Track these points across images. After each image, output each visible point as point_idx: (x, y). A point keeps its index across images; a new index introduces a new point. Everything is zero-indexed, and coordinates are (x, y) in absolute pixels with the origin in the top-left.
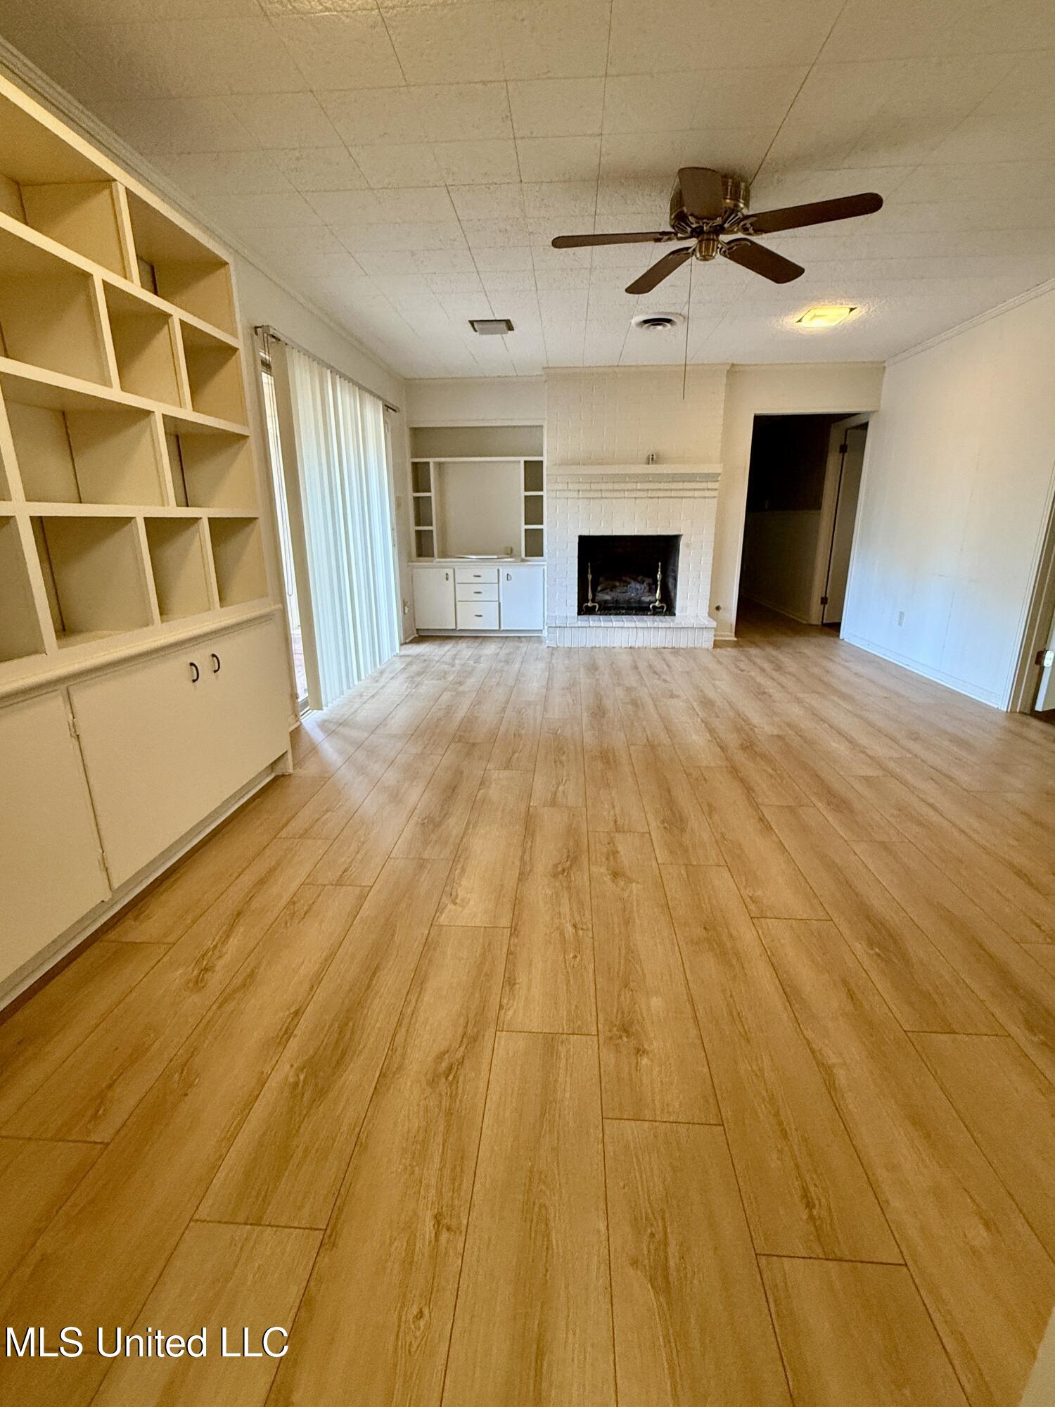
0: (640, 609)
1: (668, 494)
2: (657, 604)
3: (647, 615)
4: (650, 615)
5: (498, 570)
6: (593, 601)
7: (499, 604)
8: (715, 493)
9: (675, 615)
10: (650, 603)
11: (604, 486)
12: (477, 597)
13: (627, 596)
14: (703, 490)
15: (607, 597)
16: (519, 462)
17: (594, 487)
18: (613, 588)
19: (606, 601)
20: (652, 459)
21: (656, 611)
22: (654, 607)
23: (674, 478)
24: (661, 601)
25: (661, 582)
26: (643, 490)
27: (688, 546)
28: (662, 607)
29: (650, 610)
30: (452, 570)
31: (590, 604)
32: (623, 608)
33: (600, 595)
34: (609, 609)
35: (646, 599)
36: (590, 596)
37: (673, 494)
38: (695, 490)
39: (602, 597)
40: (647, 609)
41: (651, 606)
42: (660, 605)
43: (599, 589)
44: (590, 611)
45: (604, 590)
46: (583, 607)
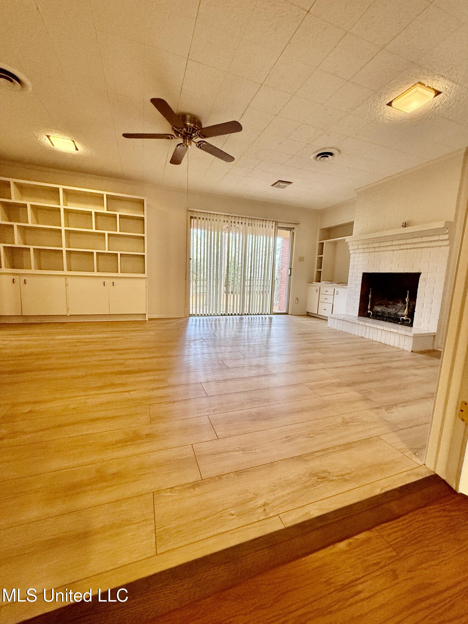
0: (395, 319)
1: (412, 246)
2: (404, 318)
3: (398, 324)
4: (400, 324)
5: (334, 289)
6: (371, 310)
7: (332, 305)
8: (447, 242)
10: (401, 316)
11: (375, 245)
12: (326, 301)
13: (390, 310)
15: (380, 310)
17: (370, 246)
19: (377, 312)
21: (403, 323)
24: (407, 316)
25: (408, 303)
26: (397, 245)
27: (424, 280)
29: (400, 321)
30: (319, 288)
31: (368, 312)
32: (386, 317)
34: (378, 316)
35: (400, 313)
36: (369, 307)
37: (416, 246)
39: (378, 309)
40: (399, 320)
41: (401, 318)
42: (406, 319)
43: (376, 303)
44: (368, 316)
45: (380, 305)
46: (363, 312)
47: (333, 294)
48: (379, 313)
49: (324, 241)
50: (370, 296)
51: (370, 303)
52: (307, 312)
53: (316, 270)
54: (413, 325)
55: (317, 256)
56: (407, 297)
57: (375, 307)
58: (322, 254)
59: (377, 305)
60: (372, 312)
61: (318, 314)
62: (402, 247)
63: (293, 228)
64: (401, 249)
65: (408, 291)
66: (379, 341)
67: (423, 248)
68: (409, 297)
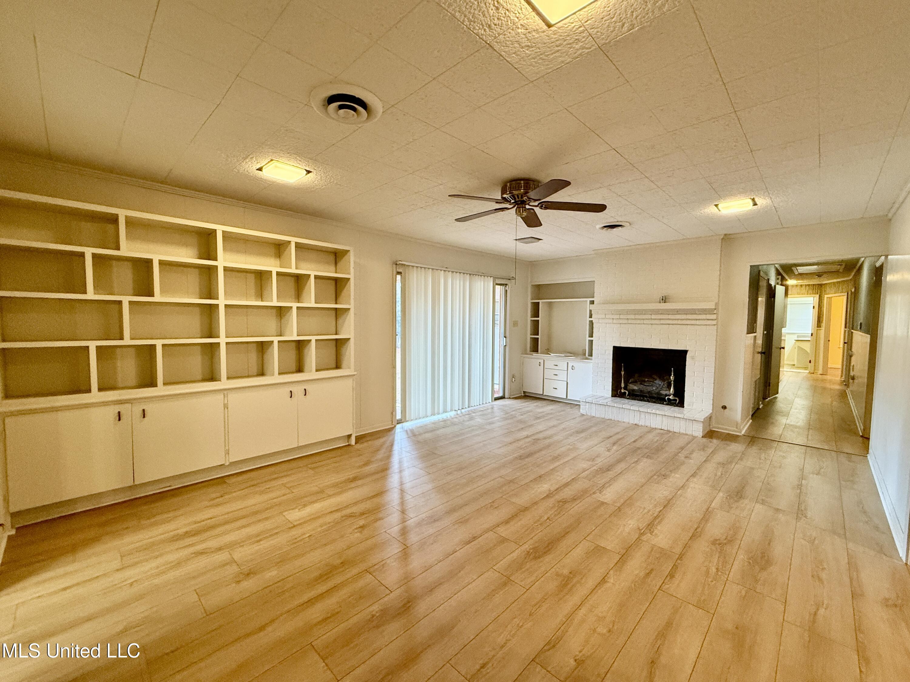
0: (659, 399)
1: (675, 322)
2: (671, 397)
3: (663, 404)
4: (666, 404)
5: (568, 363)
6: (625, 388)
7: (567, 383)
8: (714, 322)
9: (683, 407)
10: (666, 395)
11: (629, 317)
12: (555, 377)
13: (650, 389)
14: (704, 320)
15: (636, 388)
16: (587, 301)
18: (642, 382)
19: (634, 390)
20: (664, 300)
21: (670, 403)
22: (668, 399)
23: (678, 312)
24: (674, 395)
25: (674, 381)
26: (656, 319)
27: (693, 358)
28: (676, 400)
29: (666, 401)
30: (543, 360)
31: (623, 391)
32: (646, 397)
33: (631, 385)
34: (634, 396)
35: (664, 392)
36: (623, 385)
37: (679, 322)
38: (697, 320)
39: (632, 387)
40: (664, 400)
41: (666, 398)
42: (673, 398)
43: (630, 381)
44: (622, 396)
45: (635, 382)
46: (617, 392)
47: (566, 370)
48: (636, 392)
49: (540, 301)
50: (623, 373)
51: (623, 381)
52: (524, 392)
53: (529, 336)
54: (685, 405)
55: (530, 319)
56: (672, 375)
57: (628, 384)
58: (538, 317)
59: (631, 383)
60: (628, 392)
61: (544, 394)
62: (662, 322)
63: (506, 285)
64: (662, 324)
65: (672, 369)
66: (660, 428)
67: (687, 325)
68: (674, 375)
